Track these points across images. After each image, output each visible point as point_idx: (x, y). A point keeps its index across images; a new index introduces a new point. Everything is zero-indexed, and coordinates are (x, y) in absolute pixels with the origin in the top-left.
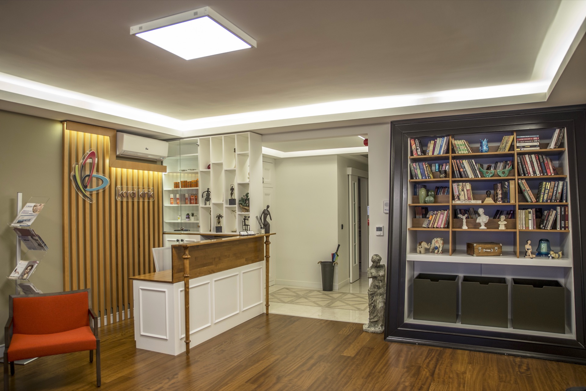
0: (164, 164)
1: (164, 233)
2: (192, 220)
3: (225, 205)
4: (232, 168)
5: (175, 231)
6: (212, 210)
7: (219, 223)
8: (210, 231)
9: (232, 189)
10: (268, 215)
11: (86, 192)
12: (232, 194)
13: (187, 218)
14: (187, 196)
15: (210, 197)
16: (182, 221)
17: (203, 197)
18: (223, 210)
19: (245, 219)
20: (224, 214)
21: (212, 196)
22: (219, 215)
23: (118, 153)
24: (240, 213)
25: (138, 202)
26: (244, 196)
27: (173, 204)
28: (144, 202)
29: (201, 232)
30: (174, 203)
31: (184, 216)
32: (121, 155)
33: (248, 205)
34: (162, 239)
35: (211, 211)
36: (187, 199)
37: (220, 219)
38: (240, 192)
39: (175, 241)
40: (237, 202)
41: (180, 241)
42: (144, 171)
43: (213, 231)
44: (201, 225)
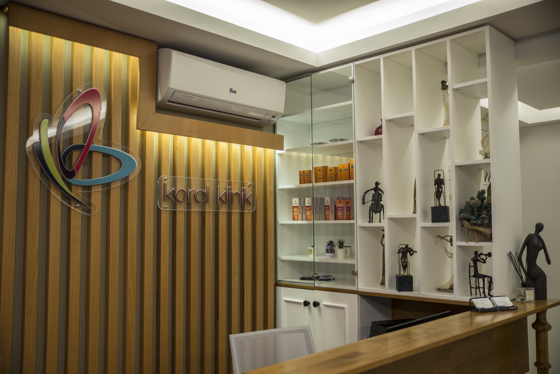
0: (279, 132)
1: (278, 284)
2: (340, 256)
3: (420, 223)
4: (439, 125)
5: (302, 279)
6: (386, 233)
7: (405, 266)
8: (383, 283)
9: (439, 182)
10: (540, 249)
11: (73, 187)
12: (438, 194)
13: (327, 251)
14: (328, 200)
15: (381, 203)
16: (317, 259)
17: (364, 203)
18: (413, 235)
19: (475, 261)
20: (417, 244)
21: (386, 200)
22: (404, 246)
23: (160, 98)
24: (464, 244)
25: (217, 215)
26: (472, 199)
27: (298, 220)
28: (229, 215)
29: (359, 287)
30: (300, 218)
31: (322, 246)
32: (169, 101)
33: (486, 221)
34: (273, 298)
35: (383, 237)
36: (329, 209)
37: (406, 257)
38: (462, 188)
39: (300, 303)
40: (453, 214)
41: (311, 304)
42: (230, 144)
43: (390, 287)
44: (360, 269)
